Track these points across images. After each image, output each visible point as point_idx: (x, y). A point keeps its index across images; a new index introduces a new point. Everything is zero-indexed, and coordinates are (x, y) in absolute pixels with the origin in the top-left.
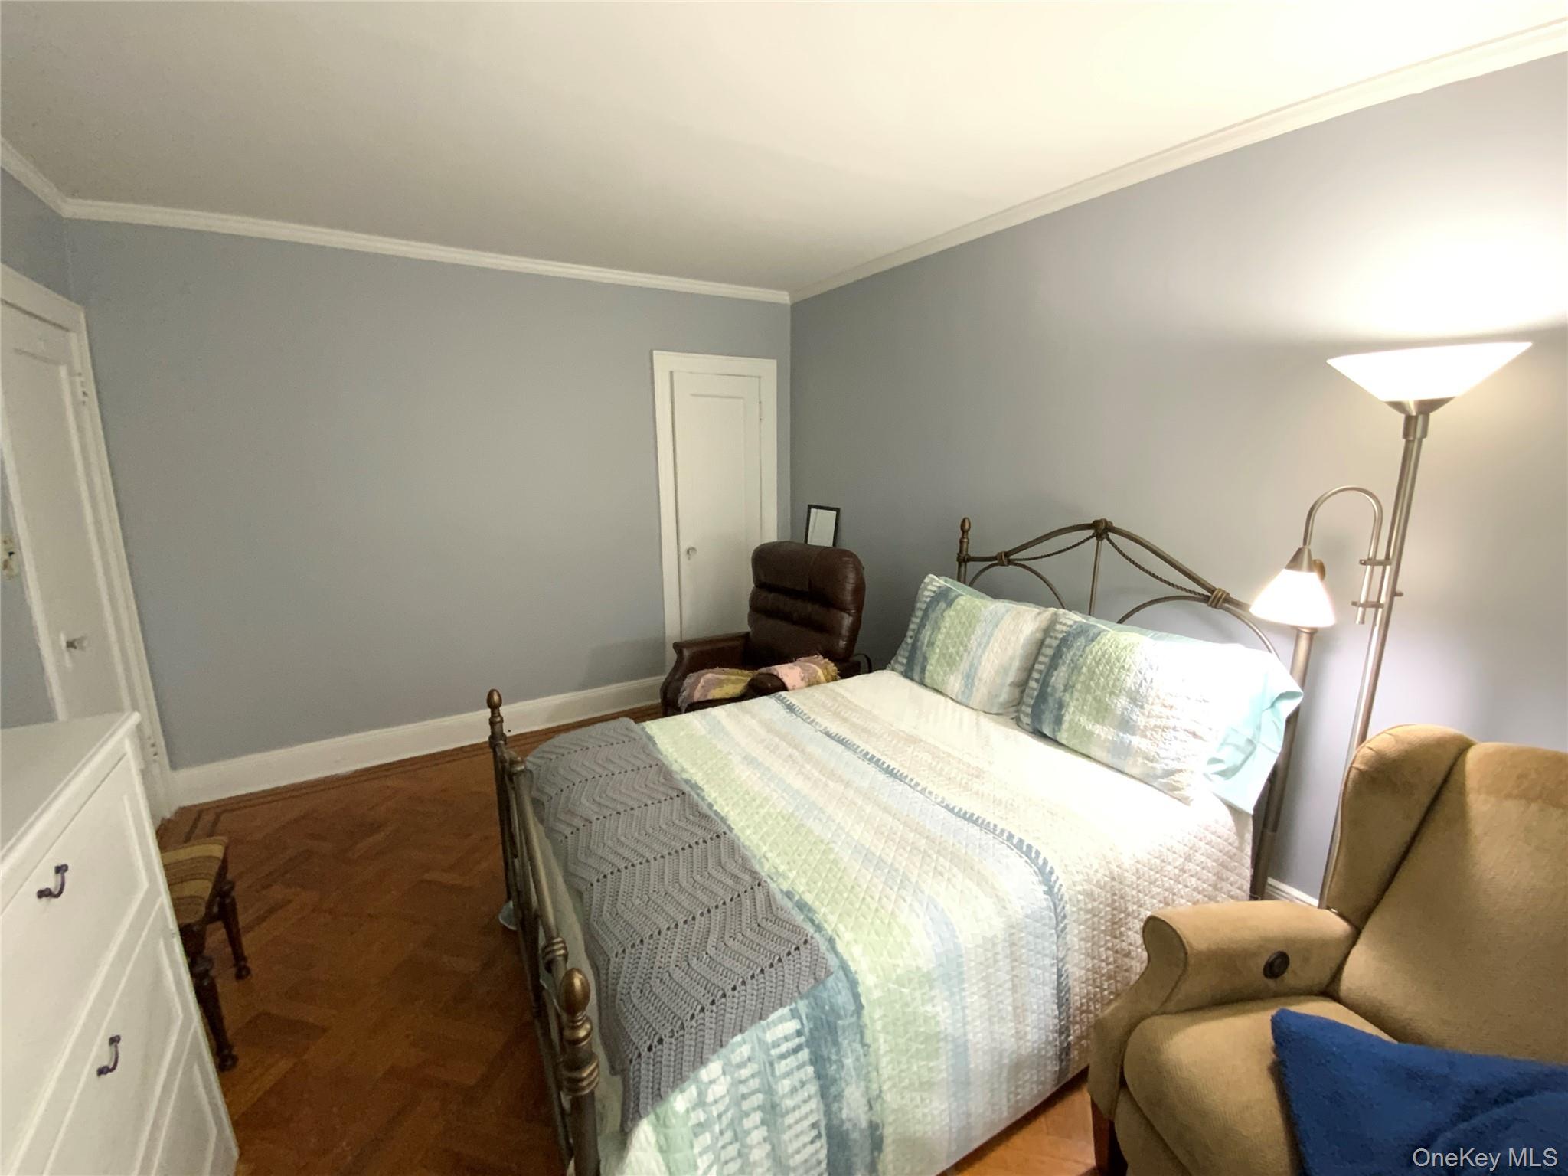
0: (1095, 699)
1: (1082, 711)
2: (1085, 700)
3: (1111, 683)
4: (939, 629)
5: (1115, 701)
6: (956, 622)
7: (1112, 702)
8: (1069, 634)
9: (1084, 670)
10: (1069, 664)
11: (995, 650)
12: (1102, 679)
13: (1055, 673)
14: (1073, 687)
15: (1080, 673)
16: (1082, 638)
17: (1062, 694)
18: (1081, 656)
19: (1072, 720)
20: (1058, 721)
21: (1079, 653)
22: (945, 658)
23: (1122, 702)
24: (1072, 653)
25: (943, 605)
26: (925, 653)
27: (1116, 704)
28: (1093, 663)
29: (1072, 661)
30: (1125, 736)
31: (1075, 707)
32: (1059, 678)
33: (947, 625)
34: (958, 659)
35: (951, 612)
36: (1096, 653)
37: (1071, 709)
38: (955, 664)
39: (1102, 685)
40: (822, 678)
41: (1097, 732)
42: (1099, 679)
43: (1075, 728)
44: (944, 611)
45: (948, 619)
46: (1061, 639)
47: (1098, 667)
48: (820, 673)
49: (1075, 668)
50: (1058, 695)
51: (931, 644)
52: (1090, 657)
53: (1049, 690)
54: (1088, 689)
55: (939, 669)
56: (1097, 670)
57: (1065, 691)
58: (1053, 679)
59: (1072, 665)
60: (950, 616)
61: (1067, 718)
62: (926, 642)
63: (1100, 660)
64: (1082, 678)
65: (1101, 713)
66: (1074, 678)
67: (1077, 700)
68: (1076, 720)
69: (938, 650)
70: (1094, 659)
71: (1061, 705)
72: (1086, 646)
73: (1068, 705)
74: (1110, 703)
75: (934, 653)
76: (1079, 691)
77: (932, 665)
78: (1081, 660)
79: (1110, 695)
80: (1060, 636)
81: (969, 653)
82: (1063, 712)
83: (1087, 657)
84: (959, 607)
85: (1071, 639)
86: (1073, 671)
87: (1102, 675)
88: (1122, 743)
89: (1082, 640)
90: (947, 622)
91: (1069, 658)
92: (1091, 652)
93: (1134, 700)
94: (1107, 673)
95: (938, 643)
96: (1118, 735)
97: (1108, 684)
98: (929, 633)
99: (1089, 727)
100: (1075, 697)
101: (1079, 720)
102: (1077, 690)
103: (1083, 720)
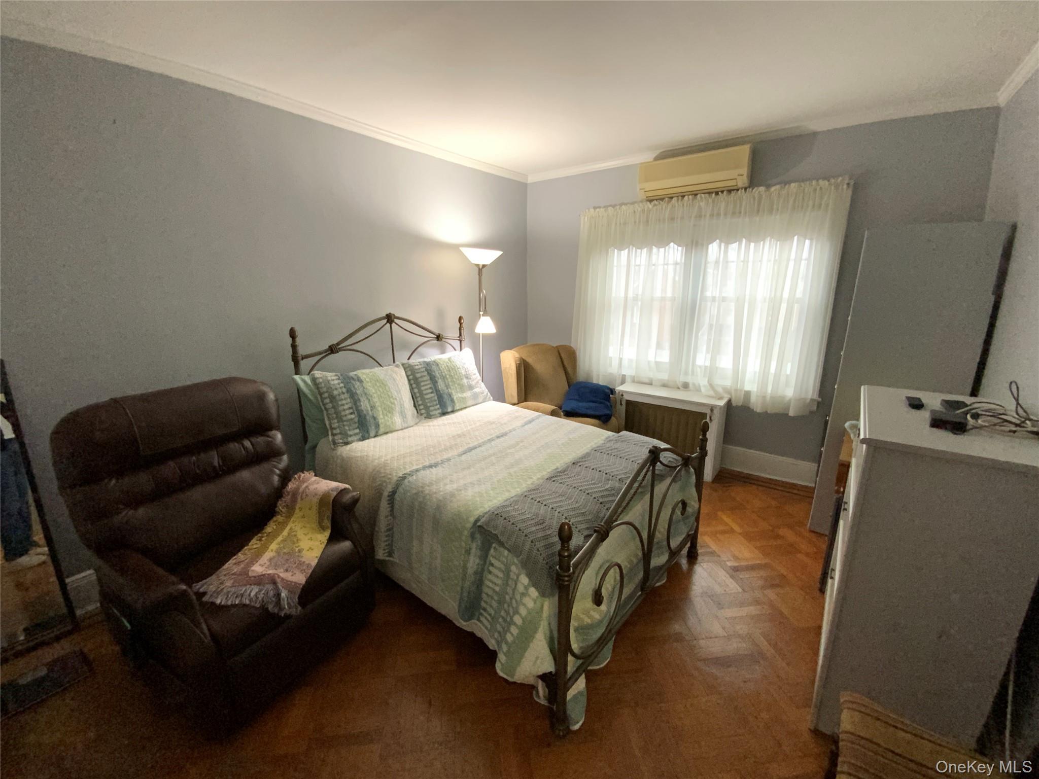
0: (457, 385)
1: (457, 392)
2: (455, 387)
10: (440, 378)
14: (448, 385)
15: (447, 379)
22: (385, 410)
23: (465, 381)
25: (356, 383)
26: (372, 414)
28: (447, 372)
31: (454, 392)
32: (441, 385)
34: (392, 406)
35: (367, 384)
36: (446, 369)
43: (459, 400)
44: (362, 386)
49: (443, 378)
50: (445, 392)
51: (373, 407)
54: (453, 383)
55: (386, 418)
57: (447, 388)
60: (370, 386)
61: (455, 398)
65: (462, 388)
66: (446, 382)
67: (453, 389)
69: (380, 409)
73: (451, 393)
75: (378, 411)
77: (381, 419)
81: (395, 399)
82: (452, 398)
83: (444, 372)
84: (367, 380)
91: (438, 376)
93: (467, 378)
95: (376, 404)
99: (463, 397)
101: (458, 396)
102: (451, 386)
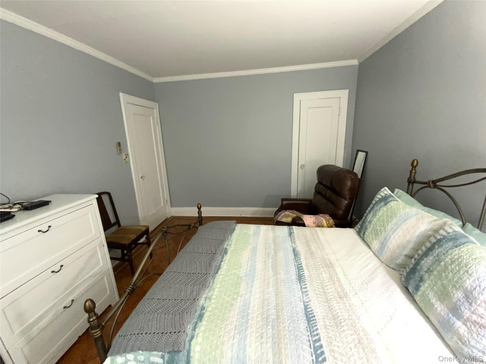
0: (442, 285)
1: (432, 289)
2: (436, 283)
3: (455, 279)
4: (376, 216)
5: (454, 292)
6: (385, 214)
7: (452, 292)
8: (444, 237)
9: (443, 263)
10: (435, 257)
11: (399, 234)
12: (451, 274)
13: (425, 259)
14: (432, 272)
15: (439, 265)
16: (451, 243)
17: (424, 273)
18: (444, 254)
19: (424, 292)
20: (417, 288)
21: (444, 252)
22: (374, 231)
23: (459, 295)
24: (439, 250)
25: (383, 203)
26: (367, 226)
27: (454, 294)
28: (450, 262)
29: (438, 255)
30: (452, 318)
31: (429, 284)
32: (426, 262)
33: (380, 214)
34: (380, 233)
35: (385, 209)
36: (454, 256)
37: (426, 285)
38: (378, 235)
39: (449, 278)
40: (325, 225)
41: (436, 306)
42: (449, 273)
43: (424, 296)
44: (382, 207)
45: (381, 212)
46: (439, 239)
47: (451, 265)
48: (325, 223)
49: (438, 261)
50: (422, 273)
51: (370, 222)
52: (449, 257)
53: (419, 267)
54: (440, 277)
55: (370, 235)
56: (450, 267)
57: (426, 272)
58: (423, 262)
59: (436, 258)
60: (383, 210)
61: (422, 289)
62: (368, 220)
63: (455, 261)
64: (439, 268)
66: (435, 266)
67: (432, 281)
68: (427, 293)
69: (372, 226)
70: (451, 259)
71: (421, 280)
72: (450, 249)
73: (425, 281)
74: (451, 292)
75: (371, 227)
76: (435, 276)
77: (368, 232)
78: (443, 257)
79: (452, 287)
80: (439, 237)
81: (386, 232)
82: (421, 284)
83: (447, 257)
84: (389, 207)
85: (444, 241)
86: (436, 261)
87: (452, 271)
88: (448, 321)
89: (451, 244)
90: (380, 213)
91: (437, 253)
92: (452, 254)
94: (455, 271)
95: (373, 222)
96: (448, 315)
97: (453, 279)
98: (371, 216)
99: (433, 301)
100: (431, 278)
101: (429, 293)
102: (433, 274)
103: (431, 295)
